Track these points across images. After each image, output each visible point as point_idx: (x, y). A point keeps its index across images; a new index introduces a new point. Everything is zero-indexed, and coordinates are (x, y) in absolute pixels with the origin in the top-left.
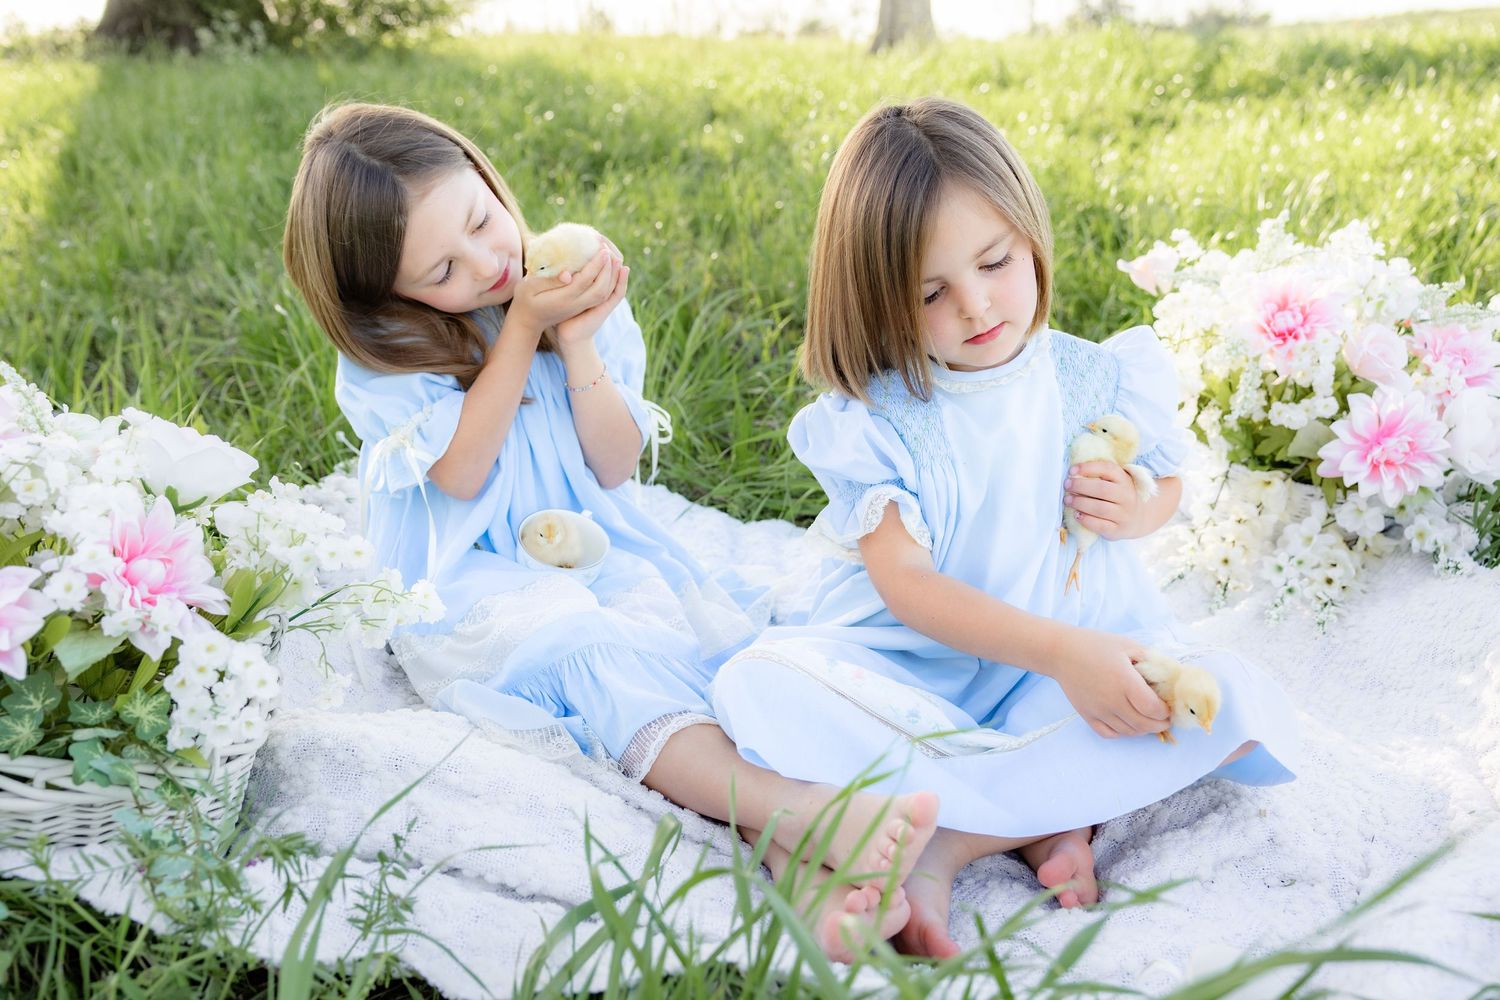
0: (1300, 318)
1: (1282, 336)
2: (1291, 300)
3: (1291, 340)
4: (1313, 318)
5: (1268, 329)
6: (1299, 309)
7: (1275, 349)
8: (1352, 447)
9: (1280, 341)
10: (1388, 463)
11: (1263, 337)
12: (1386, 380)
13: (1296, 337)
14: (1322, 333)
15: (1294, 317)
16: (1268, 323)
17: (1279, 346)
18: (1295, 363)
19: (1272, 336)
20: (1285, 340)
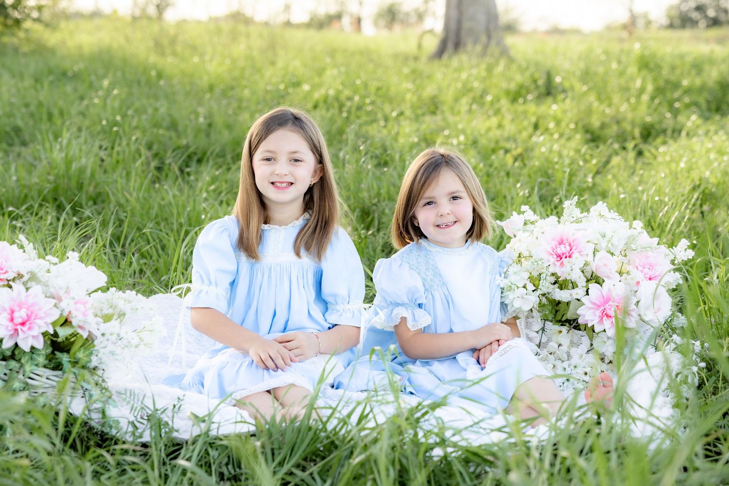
0: (568, 248)
1: (560, 257)
2: (564, 239)
3: (563, 259)
4: (574, 248)
5: (553, 253)
6: (567, 244)
7: (556, 263)
8: (591, 308)
9: (559, 259)
10: (608, 316)
11: (550, 257)
12: (608, 277)
13: (566, 257)
14: (575, 255)
15: (565, 247)
16: (553, 250)
17: (558, 261)
18: (564, 269)
19: (555, 257)
20: (561, 259)
